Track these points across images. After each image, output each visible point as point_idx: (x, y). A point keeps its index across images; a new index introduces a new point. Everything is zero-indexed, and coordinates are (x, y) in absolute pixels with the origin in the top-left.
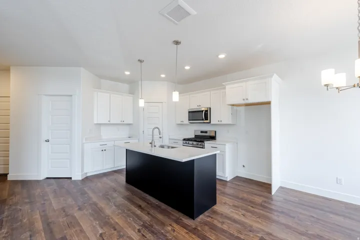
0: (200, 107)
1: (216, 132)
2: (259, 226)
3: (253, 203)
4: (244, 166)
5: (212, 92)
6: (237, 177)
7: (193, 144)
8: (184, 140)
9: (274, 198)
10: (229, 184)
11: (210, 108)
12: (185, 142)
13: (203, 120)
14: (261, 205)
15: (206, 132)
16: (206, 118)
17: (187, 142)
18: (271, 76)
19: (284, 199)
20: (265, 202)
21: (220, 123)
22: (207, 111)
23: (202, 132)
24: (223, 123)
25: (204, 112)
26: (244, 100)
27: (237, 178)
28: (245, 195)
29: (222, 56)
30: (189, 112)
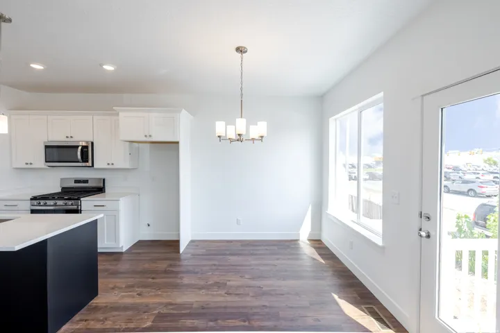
0: (72, 140)
1: (104, 180)
2: (157, 300)
3: (154, 273)
4: (149, 225)
5: (96, 118)
6: (140, 242)
7: (55, 205)
8: (34, 198)
9: (183, 257)
10: (125, 257)
11: (92, 143)
12: (35, 202)
13: (78, 162)
14: (166, 272)
15: (86, 181)
16: (85, 158)
17: (42, 202)
18: (180, 112)
19: (193, 255)
20: (171, 265)
21: (110, 167)
22: (86, 147)
23: (76, 181)
24: (115, 166)
25: (80, 148)
26: (146, 136)
27: (140, 244)
28: (147, 266)
29: (109, 68)
30: (46, 147)
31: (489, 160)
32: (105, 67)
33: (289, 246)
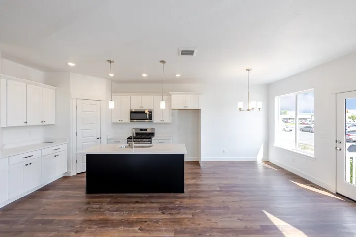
0: (143, 108)
1: (154, 129)
5: (155, 97)
8: (128, 138)
11: (153, 110)
13: (147, 120)
15: (146, 130)
16: (150, 118)
21: (162, 122)
22: (151, 112)
23: (141, 130)
24: (164, 122)
25: (148, 113)
26: (185, 107)
29: (178, 75)
30: (131, 112)
31: (352, 116)
32: (176, 75)
33: (253, 164)
